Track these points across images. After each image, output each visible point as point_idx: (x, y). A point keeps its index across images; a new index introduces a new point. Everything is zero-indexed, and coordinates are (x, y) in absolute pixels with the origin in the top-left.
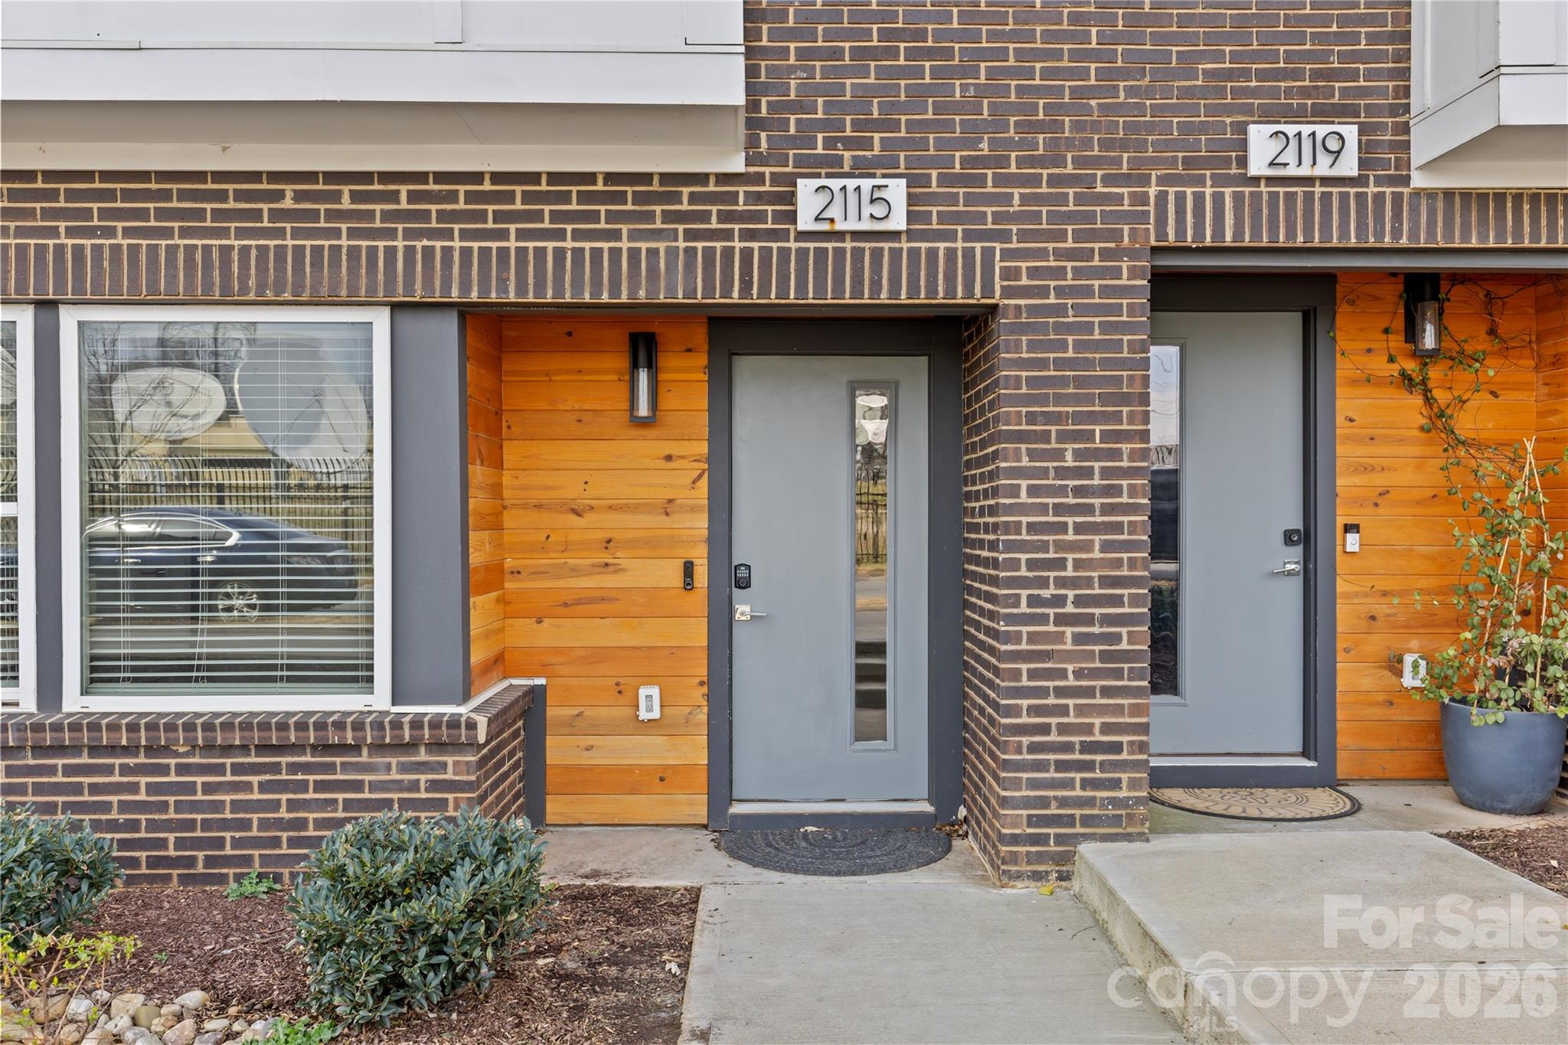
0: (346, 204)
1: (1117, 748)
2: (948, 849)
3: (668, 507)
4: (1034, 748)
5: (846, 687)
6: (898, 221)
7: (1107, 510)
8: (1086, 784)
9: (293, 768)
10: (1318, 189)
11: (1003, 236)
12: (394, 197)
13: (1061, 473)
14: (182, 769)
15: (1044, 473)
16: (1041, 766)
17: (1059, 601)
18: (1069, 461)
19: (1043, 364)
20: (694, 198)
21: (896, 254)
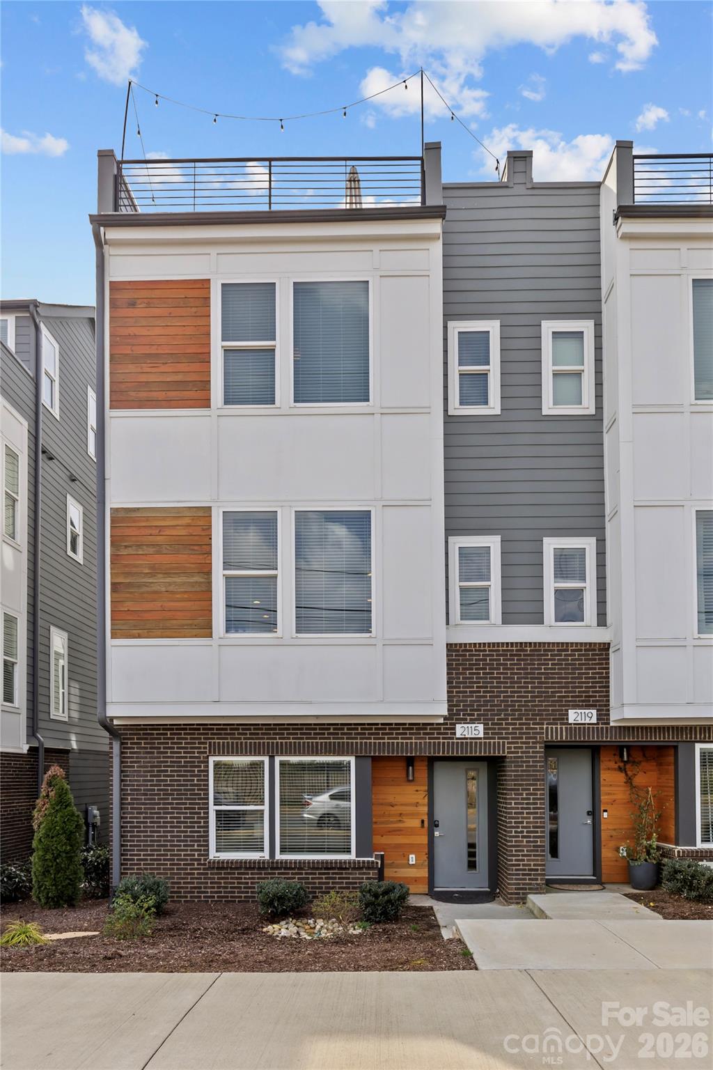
0: (345, 731)
1: (537, 870)
2: (494, 899)
3: (417, 804)
4: (516, 870)
5: (465, 859)
6: (481, 735)
7: (534, 808)
8: (529, 879)
9: (333, 874)
10: (587, 726)
11: (508, 738)
12: (357, 729)
13: (523, 799)
14: (306, 874)
15: (518, 799)
16: (518, 875)
17: (522, 832)
18: (524, 796)
19: (517, 771)
20: (430, 729)
21: (481, 743)
